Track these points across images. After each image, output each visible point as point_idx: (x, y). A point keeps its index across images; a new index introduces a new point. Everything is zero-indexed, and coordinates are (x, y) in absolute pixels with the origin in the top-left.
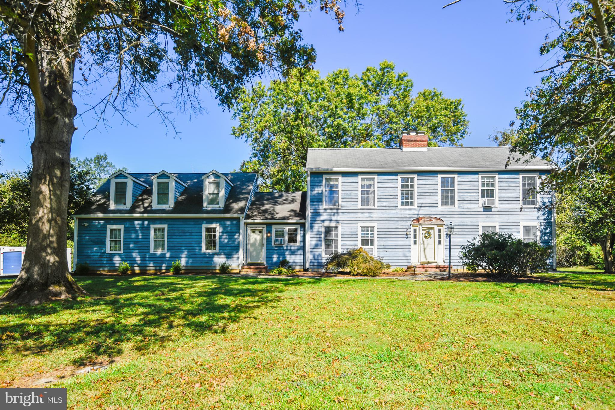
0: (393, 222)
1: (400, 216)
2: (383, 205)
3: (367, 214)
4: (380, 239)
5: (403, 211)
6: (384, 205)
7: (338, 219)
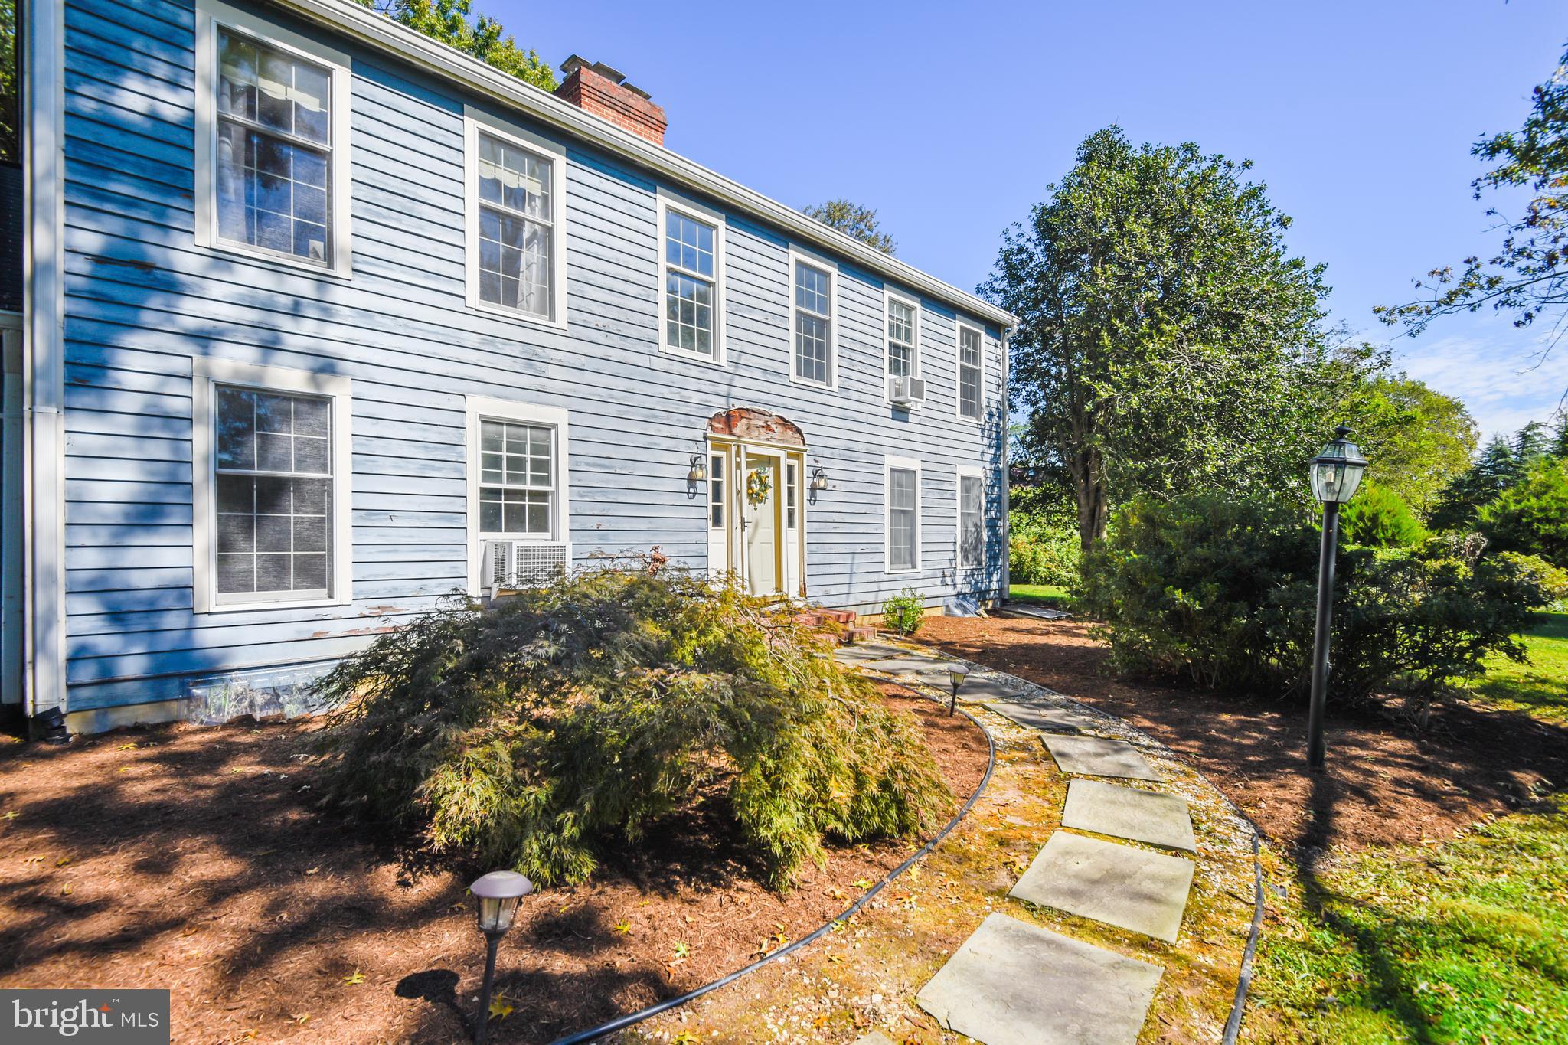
0: (640, 414)
1: (666, 392)
2: (593, 320)
3: (516, 350)
4: (582, 494)
5: (677, 367)
6: (602, 322)
7: (330, 348)
